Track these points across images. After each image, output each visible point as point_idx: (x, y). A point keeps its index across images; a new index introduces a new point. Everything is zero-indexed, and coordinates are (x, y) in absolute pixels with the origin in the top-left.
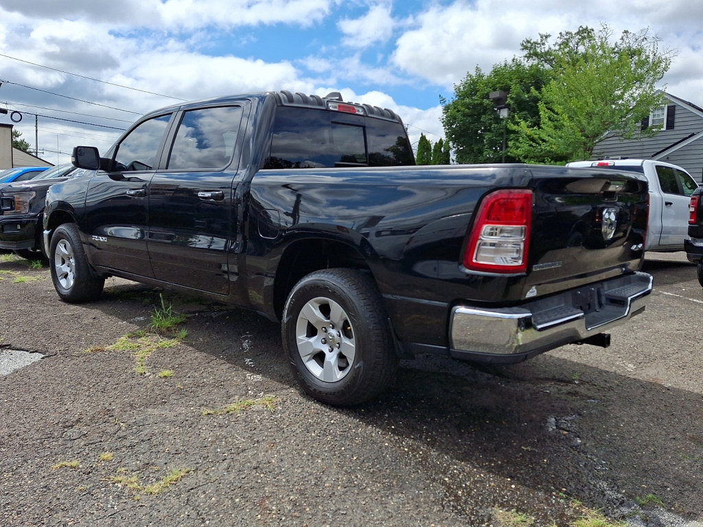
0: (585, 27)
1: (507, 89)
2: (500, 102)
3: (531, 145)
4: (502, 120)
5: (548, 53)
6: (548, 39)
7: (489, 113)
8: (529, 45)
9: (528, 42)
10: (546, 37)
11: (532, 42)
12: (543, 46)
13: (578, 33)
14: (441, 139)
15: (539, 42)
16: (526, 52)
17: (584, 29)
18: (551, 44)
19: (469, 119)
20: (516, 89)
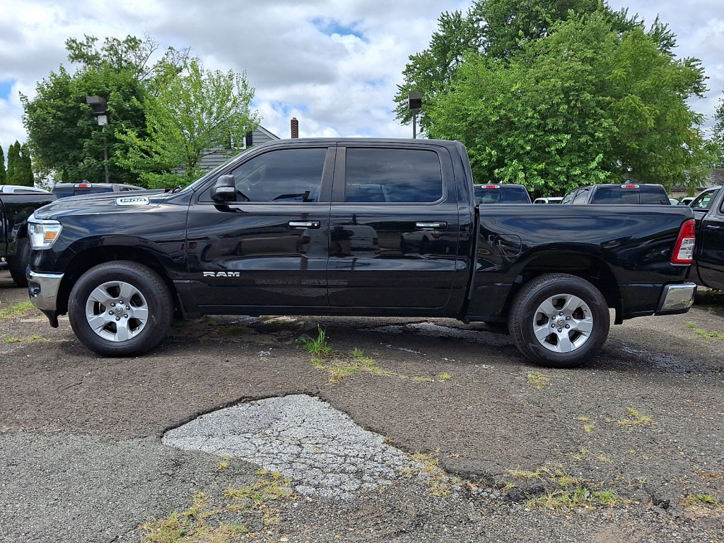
0: (133, 37)
1: (105, 95)
2: (98, 109)
3: (142, 157)
4: (102, 127)
5: (96, 56)
6: (96, 42)
7: (86, 118)
8: (74, 45)
9: (74, 41)
10: (93, 40)
11: (78, 42)
12: (89, 49)
13: (125, 42)
14: (17, 142)
15: (85, 43)
16: (70, 52)
17: (132, 39)
18: (98, 48)
19: (62, 123)
20: (115, 97)
